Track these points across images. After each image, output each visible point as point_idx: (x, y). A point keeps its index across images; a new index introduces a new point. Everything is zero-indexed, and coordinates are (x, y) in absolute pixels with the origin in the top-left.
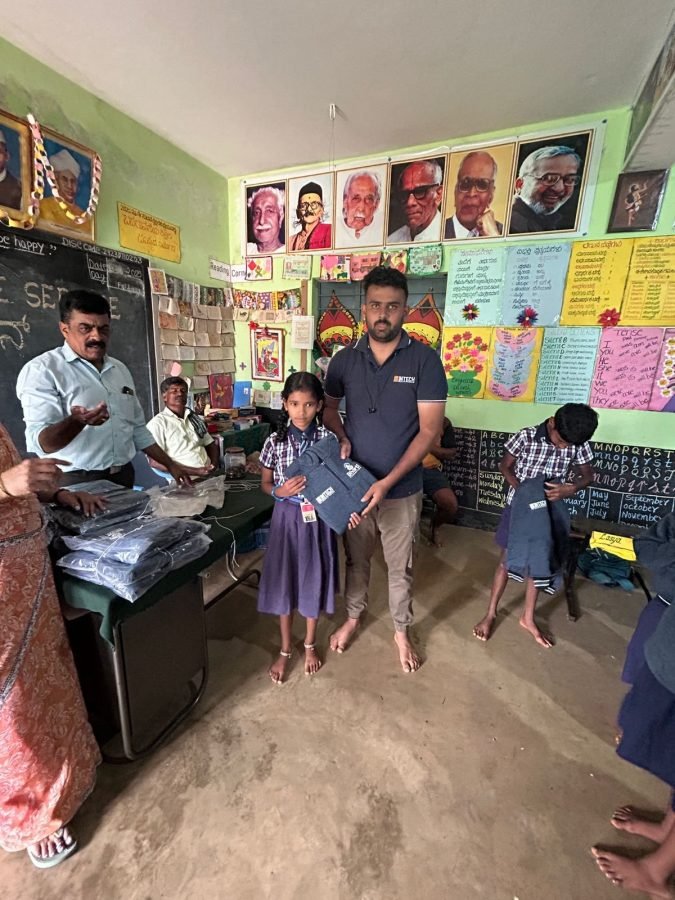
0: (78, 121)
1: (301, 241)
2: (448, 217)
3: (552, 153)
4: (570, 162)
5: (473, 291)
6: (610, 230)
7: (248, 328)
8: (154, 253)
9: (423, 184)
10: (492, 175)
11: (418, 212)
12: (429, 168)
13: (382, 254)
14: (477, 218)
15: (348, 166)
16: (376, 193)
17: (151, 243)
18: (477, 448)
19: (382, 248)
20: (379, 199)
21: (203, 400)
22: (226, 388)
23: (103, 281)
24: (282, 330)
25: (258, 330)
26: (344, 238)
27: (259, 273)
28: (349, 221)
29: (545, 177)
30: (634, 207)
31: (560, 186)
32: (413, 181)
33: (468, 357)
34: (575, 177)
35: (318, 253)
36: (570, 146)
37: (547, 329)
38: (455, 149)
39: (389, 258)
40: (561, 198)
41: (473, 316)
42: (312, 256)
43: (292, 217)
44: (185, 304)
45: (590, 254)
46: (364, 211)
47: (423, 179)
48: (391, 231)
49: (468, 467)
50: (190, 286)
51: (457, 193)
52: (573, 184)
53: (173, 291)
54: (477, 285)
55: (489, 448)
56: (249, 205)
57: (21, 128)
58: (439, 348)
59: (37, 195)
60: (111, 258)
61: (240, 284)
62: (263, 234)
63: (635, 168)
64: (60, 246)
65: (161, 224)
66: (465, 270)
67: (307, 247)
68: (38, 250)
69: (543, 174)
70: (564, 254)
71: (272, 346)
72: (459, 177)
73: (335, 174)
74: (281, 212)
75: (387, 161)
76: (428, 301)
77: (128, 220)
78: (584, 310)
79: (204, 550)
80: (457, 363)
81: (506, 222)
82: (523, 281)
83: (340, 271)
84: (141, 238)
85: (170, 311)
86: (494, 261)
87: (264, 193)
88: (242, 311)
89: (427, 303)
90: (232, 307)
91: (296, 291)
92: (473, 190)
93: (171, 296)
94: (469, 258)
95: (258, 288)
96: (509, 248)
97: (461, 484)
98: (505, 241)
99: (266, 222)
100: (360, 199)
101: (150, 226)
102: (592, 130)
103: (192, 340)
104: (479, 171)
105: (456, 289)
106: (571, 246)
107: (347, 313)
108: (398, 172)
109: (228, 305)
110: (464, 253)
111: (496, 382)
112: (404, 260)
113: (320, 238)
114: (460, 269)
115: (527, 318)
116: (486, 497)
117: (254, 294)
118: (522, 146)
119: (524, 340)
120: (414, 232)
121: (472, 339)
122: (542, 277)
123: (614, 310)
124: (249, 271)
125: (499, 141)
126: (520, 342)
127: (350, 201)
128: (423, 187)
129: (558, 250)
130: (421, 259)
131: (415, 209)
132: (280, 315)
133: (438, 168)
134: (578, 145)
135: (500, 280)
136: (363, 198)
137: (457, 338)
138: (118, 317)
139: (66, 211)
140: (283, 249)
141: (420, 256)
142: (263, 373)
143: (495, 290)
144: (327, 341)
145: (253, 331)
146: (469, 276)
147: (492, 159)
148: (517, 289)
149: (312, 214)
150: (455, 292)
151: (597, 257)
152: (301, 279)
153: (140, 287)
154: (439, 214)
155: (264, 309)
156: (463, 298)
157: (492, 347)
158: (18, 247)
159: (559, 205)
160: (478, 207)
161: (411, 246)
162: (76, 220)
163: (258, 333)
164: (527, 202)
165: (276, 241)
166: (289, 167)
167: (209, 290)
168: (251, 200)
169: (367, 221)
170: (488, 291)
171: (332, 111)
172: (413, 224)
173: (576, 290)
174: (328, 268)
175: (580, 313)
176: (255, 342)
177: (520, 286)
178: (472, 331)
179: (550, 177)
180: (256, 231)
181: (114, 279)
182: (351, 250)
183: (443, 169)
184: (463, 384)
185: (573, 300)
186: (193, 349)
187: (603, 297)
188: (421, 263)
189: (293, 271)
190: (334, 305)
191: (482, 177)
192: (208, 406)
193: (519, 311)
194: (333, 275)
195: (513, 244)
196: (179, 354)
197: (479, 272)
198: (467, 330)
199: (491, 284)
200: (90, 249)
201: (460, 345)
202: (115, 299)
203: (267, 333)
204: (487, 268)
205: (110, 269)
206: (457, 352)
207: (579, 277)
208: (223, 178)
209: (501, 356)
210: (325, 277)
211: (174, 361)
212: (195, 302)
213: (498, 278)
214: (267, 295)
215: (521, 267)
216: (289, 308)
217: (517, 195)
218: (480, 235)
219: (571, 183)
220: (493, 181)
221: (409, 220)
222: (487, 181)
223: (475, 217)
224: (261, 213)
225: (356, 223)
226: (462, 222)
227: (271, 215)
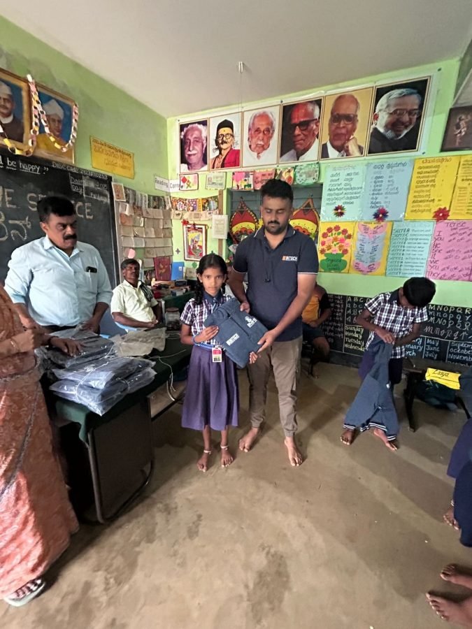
0: (63, 80)
1: (218, 163)
2: (323, 143)
3: (400, 94)
4: (414, 100)
5: (341, 196)
6: (443, 150)
7: (182, 224)
8: (114, 172)
9: (305, 119)
10: (356, 111)
11: (302, 140)
12: (310, 107)
13: (276, 170)
14: (345, 143)
15: (252, 107)
16: (272, 127)
17: (115, 165)
18: (344, 309)
19: (276, 166)
20: (274, 131)
21: (151, 274)
22: (166, 266)
23: (81, 192)
24: (205, 225)
25: (189, 226)
26: (249, 160)
27: (189, 185)
28: (252, 147)
29: (395, 112)
30: (460, 132)
32: (298, 117)
33: (337, 244)
34: (417, 112)
35: (230, 171)
36: (414, 88)
37: (395, 223)
38: (329, 93)
39: (281, 173)
40: (406, 127)
41: (341, 214)
42: (226, 173)
43: (212, 145)
44: (138, 207)
45: (427, 167)
46: (263, 140)
47: (305, 116)
48: (282, 153)
49: (337, 322)
50: (141, 195)
51: (330, 125)
52: (416, 117)
53: (129, 199)
54: (345, 192)
55: (352, 309)
56: (182, 137)
57: (23, 85)
58: (316, 237)
59: (35, 132)
60: (86, 175)
61: (175, 193)
62: (192, 157)
63: (462, 104)
64: (51, 168)
65: (120, 151)
66: (336, 181)
67: (223, 166)
68: (36, 170)
69: (393, 110)
70: (408, 169)
71: (199, 236)
72: (332, 113)
73: (242, 114)
74: (205, 142)
75: (280, 103)
76: (309, 203)
77: (97, 149)
78: (423, 208)
79: (151, 379)
80: (329, 247)
81: (365, 145)
82: (379, 188)
83: (246, 183)
84: (106, 162)
85: (127, 213)
86: (357, 174)
87: (192, 128)
88: (177, 212)
89: (308, 205)
90: (170, 210)
91: (215, 198)
92: (342, 122)
93: (128, 202)
94: (338, 172)
95: (189, 196)
96: (368, 165)
97: (332, 334)
98: (365, 159)
99: (194, 149)
100: (260, 131)
101: (113, 153)
102: (430, 76)
103: (142, 233)
104: (346, 109)
105: (329, 195)
106: (413, 161)
107: (251, 213)
108: (288, 111)
109: (167, 208)
110: (335, 169)
111: (358, 261)
112: (292, 174)
113: (232, 159)
114: (332, 181)
115: (381, 215)
116: (350, 344)
117: (186, 200)
118: (378, 89)
119: (378, 230)
120: (299, 155)
121: (340, 231)
122: (392, 185)
123: (445, 208)
124: (182, 184)
125: (361, 86)
126: (375, 232)
127: (253, 132)
128: (305, 121)
129: (404, 165)
130: (305, 173)
131: (299, 138)
132: (204, 215)
133: (317, 107)
134: (420, 87)
135: (361, 188)
136: (262, 130)
137: (330, 230)
138: (91, 217)
139: (54, 142)
140: (206, 168)
141: (303, 171)
142: (192, 256)
143: (358, 195)
144: (237, 233)
145: (185, 226)
146: (339, 185)
147: (356, 99)
148: (373, 194)
149: (226, 142)
150: (329, 197)
151: (433, 169)
152: (219, 189)
153: (106, 196)
154: (317, 141)
155: (193, 210)
156: (334, 201)
157: (355, 236)
158: (22, 168)
159: (405, 132)
160: (345, 135)
161: (297, 164)
162: (62, 148)
163: (189, 228)
164: (382, 130)
165: (201, 162)
166: (210, 108)
167: (154, 197)
168: (183, 133)
169: (265, 147)
170: (352, 196)
171: (240, 67)
172: (299, 148)
173: (417, 194)
174: (237, 181)
175: (419, 211)
176: (187, 234)
177: (376, 192)
178: (340, 225)
179: (398, 112)
180: (187, 156)
181: (88, 190)
183: (320, 108)
184: (334, 263)
185: (414, 202)
186: (143, 240)
187: (436, 199)
188: (304, 176)
189: (213, 183)
190: (242, 207)
191: (348, 112)
192: (154, 279)
193: (375, 210)
194: (241, 186)
195: (371, 161)
196: (134, 243)
197: (346, 182)
198: (337, 224)
199: (354, 191)
200: (72, 170)
201: (332, 235)
202: (89, 205)
203: (194, 228)
204: (352, 179)
205: (85, 184)
206: (330, 240)
207: (419, 184)
208: (164, 118)
209: (361, 242)
210: (235, 188)
211: (130, 248)
212: (145, 206)
213: (360, 186)
214: (195, 201)
215: (377, 178)
216: (210, 210)
217: (374, 125)
218: (347, 155)
219: (414, 115)
220: (357, 116)
221: (295, 145)
222: (352, 116)
223: (343, 142)
224: (190, 142)
225: (257, 148)
226: (334, 147)
227: (198, 143)
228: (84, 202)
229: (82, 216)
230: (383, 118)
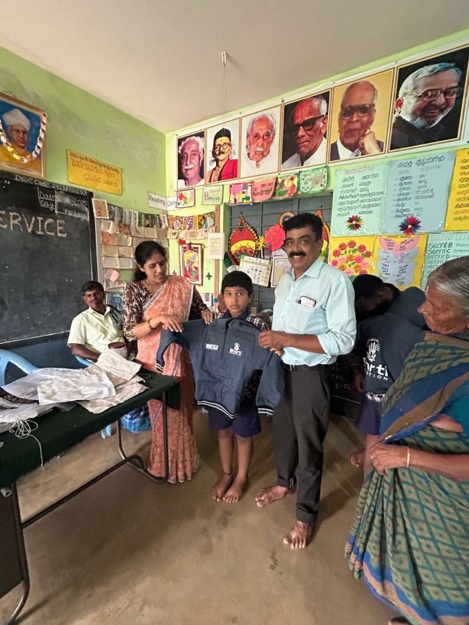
0: (32, 90)
1: (215, 176)
2: (332, 142)
3: (431, 71)
4: (450, 76)
5: (355, 204)
7: (177, 244)
8: (97, 187)
9: (310, 117)
10: (373, 99)
11: (306, 141)
12: (316, 103)
13: (277, 178)
14: (359, 140)
15: (250, 112)
16: (272, 130)
17: (98, 180)
19: (277, 174)
20: (274, 134)
23: (52, 208)
24: (201, 245)
25: (185, 246)
26: (247, 170)
27: (185, 202)
28: (251, 155)
29: (425, 94)
31: (441, 99)
32: (302, 116)
33: (353, 264)
34: (456, 90)
35: (227, 183)
36: (450, 62)
37: (430, 235)
38: (337, 83)
39: (283, 181)
40: (442, 111)
41: (357, 226)
42: (223, 186)
43: (209, 157)
44: (125, 225)
46: (262, 146)
47: (310, 113)
48: (284, 160)
50: (130, 212)
51: (341, 120)
52: (455, 96)
53: (114, 216)
54: (360, 199)
56: (180, 152)
58: (327, 256)
60: (59, 190)
61: (173, 211)
62: (189, 172)
64: (13, 182)
65: (105, 166)
66: (348, 186)
67: (220, 179)
69: (423, 92)
70: (447, 163)
71: (194, 258)
72: (342, 106)
73: (239, 121)
74: (201, 154)
75: (281, 103)
80: (343, 268)
81: (386, 139)
82: (405, 192)
83: (244, 196)
84: (87, 176)
85: (110, 231)
86: (376, 176)
87: (190, 141)
88: (174, 231)
90: (167, 229)
91: (212, 214)
92: (355, 115)
93: (113, 220)
94: (352, 175)
95: (185, 213)
96: (390, 163)
99: (191, 163)
100: (259, 137)
101: (96, 167)
103: (130, 253)
104: (360, 99)
105: (341, 203)
106: (454, 155)
107: (252, 230)
109: (163, 227)
110: (347, 172)
112: (295, 182)
113: (230, 171)
114: (344, 186)
115: (410, 226)
117: (182, 218)
118: (400, 69)
119: (407, 246)
120: (304, 158)
121: (355, 247)
122: (424, 186)
124: (179, 201)
125: (379, 70)
126: (402, 248)
127: (251, 139)
128: (310, 119)
129: (440, 160)
130: (310, 179)
131: (304, 139)
132: (200, 234)
133: (324, 102)
134: (459, 59)
135: (382, 193)
136: (261, 135)
137: (342, 247)
138: (65, 235)
140: (202, 182)
141: (309, 177)
143: (377, 202)
144: (236, 253)
145: (181, 246)
146: (353, 191)
147: (372, 86)
148: (399, 200)
149: (223, 153)
150: (340, 207)
152: (215, 204)
153: (85, 213)
154: (324, 140)
155: (189, 229)
156: (347, 211)
157: (376, 254)
159: (441, 117)
160: (359, 130)
161: (301, 170)
162: (22, 160)
163: (184, 248)
164: (408, 119)
165: (198, 176)
166: (208, 118)
167: (147, 216)
168: (180, 148)
169: (264, 153)
170: (371, 203)
171: (224, 59)
172: (303, 152)
173: (462, 196)
174: (234, 194)
175: (465, 218)
176: (183, 254)
177: (402, 197)
178: (355, 240)
179: (430, 93)
180: (184, 171)
181: (62, 207)
182: (252, 178)
183: (328, 102)
185: (458, 206)
186: (131, 260)
188: (310, 183)
189: (210, 198)
190: (242, 224)
191: (364, 103)
193: (402, 220)
194: (239, 198)
195: (395, 159)
196: (118, 263)
197: (361, 187)
198: (352, 239)
199: (373, 197)
200: (41, 184)
201: (346, 253)
202: (63, 222)
203: (190, 247)
204: (369, 183)
205: (58, 199)
206: (343, 259)
207: (465, 183)
208: (162, 134)
209: (384, 262)
210: (233, 202)
211: (114, 269)
212: (134, 224)
213: (381, 191)
214: (191, 218)
215: (403, 178)
216: (206, 227)
217: (397, 114)
218: (362, 154)
219: (452, 95)
220: (374, 105)
221: (299, 149)
222: (368, 106)
223: (357, 139)
224: (187, 157)
225: (256, 156)
226: (345, 145)
227: (194, 157)
228: (55, 219)
229: (53, 234)
230: (410, 103)
